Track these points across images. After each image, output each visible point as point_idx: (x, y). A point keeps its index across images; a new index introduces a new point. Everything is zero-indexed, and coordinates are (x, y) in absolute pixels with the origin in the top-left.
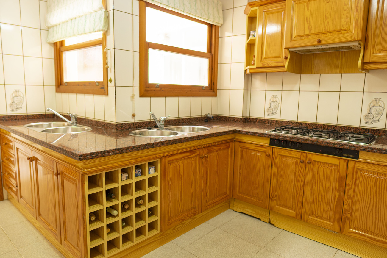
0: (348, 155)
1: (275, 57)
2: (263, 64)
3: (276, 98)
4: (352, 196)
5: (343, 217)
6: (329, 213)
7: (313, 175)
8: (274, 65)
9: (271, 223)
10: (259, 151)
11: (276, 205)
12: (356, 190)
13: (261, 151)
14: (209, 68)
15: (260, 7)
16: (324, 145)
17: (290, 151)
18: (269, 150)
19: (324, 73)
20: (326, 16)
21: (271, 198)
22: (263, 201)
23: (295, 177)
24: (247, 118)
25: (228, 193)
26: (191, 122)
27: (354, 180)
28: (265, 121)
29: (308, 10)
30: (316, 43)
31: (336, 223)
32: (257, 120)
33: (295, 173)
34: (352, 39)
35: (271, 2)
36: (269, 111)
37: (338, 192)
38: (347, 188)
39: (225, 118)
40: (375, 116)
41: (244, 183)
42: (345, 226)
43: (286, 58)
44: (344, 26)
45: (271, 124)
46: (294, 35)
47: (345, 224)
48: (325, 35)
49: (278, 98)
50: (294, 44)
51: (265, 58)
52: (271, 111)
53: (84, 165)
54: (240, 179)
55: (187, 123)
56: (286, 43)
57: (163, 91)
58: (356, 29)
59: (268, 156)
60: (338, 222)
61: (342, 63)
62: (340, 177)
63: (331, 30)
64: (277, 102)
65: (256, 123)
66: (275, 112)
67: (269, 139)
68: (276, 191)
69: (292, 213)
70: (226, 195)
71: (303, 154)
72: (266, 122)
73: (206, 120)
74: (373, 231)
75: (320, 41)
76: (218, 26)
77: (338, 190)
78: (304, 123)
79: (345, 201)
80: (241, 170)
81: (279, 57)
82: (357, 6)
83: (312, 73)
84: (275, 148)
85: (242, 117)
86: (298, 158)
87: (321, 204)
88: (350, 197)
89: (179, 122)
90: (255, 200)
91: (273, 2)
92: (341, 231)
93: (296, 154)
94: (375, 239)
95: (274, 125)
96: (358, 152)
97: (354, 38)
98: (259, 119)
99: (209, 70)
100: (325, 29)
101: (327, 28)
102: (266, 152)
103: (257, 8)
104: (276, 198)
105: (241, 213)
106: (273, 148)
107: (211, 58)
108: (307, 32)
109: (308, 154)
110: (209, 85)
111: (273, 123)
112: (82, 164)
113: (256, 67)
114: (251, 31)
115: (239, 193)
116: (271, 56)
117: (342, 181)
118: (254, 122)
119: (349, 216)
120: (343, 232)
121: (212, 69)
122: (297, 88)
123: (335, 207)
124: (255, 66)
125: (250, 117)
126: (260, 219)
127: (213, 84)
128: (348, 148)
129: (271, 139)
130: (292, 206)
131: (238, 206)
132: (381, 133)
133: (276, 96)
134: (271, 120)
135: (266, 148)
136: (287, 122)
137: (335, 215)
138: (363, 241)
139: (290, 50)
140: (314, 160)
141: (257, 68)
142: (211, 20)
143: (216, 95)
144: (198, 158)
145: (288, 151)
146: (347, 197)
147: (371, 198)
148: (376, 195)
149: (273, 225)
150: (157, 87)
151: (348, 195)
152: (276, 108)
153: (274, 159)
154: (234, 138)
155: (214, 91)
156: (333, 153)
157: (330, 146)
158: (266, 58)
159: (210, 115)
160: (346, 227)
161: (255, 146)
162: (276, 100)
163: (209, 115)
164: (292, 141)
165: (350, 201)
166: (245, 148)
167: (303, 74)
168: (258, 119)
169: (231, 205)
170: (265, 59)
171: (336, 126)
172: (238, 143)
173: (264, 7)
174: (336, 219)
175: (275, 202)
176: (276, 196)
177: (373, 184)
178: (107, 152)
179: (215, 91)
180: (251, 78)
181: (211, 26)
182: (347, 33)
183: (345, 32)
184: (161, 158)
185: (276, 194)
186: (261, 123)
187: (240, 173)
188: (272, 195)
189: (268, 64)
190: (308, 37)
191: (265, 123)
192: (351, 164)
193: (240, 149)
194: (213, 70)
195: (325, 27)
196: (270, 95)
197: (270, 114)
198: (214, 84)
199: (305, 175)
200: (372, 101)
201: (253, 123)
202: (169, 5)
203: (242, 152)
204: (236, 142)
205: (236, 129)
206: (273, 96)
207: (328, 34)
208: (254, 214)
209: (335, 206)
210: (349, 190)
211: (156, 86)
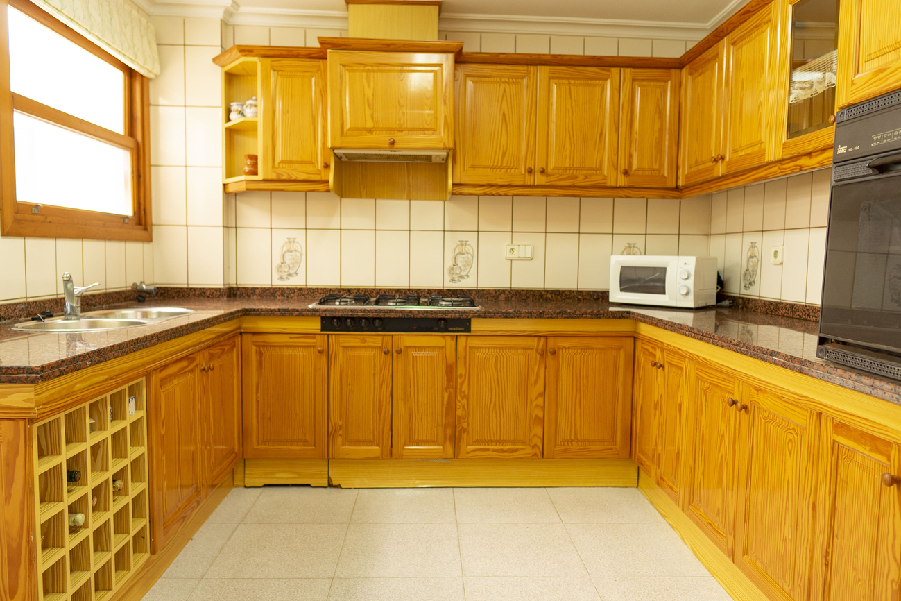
0: (457, 329)
1: (303, 163)
2: (278, 175)
3: (296, 244)
4: (466, 393)
5: (458, 429)
6: (435, 430)
7: (406, 372)
8: (301, 177)
9: (334, 484)
10: (298, 346)
11: (343, 445)
12: (471, 382)
13: (302, 346)
14: (133, 173)
15: (265, 59)
16: (422, 316)
17: (362, 337)
18: (321, 341)
19: (383, 198)
20: (399, 102)
21: (331, 434)
22: (314, 445)
23: (374, 383)
24: (233, 288)
25: (236, 450)
26: (110, 303)
27: (467, 366)
28: (276, 292)
29: (369, 85)
30: (387, 145)
31: (448, 443)
32: (257, 291)
33: (374, 374)
34: (441, 146)
35: (288, 55)
36: (280, 269)
37: (447, 392)
38: (459, 381)
39: (178, 291)
40: (463, 268)
41: (270, 419)
42: (461, 444)
43: (327, 166)
44: (428, 123)
45: (288, 297)
46: (347, 126)
47: (460, 442)
48: (400, 133)
49: (298, 243)
50: (348, 141)
51: (280, 162)
52: (287, 270)
53: (37, 397)
54: (258, 414)
55: (103, 305)
56: (333, 139)
57: (50, 222)
58: (446, 130)
59: (321, 352)
60: (451, 441)
61: (409, 182)
62: (447, 366)
63: (408, 127)
64: (296, 251)
65: (255, 297)
66: (294, 271)
67: (319, 319)
68: (341, 417)
69: (375, 450)
70: (233, 455)
71: (386, 338)
72: (278, 293)
73: (138, 297)
74: (498, 439)
75: (392, 143)
76: (149, 79)
77: (448, 388)
78: (355, 289)
79: (458, 403)
80: (259, 395)
81: (311, 163)
82: (445, 96)
83: (361, 197)
84: (333, 334)
85: (222, 287)
86: (379, 347)
87: (422, 419)
88: (465, 395)
89: (88, 304)
90: (297, 448)
91: (292, 55)
92: (456, 456)
93: (375, 339)
94: (502, 449)
95: (296, 297)
96: (469, 320)
97: (444, 144)
98: (261, 288)
99: (133, 177)
100: (400, 123)
101: (402, 122)
102: (314, 347)
103: (255, 59)
104: (341, 432)
105: (265, 486)
106: (328, 335)
107: (135, 151)
108: (370, 124)
109: (394, 337)
110: (135, 213)
111: (292, 295)
112: (31, 395)
113: (261, 179)
114: (234, 103)
115: (259, 445)
116: (294, 159)
117: (451, 371)
118: (250, 296)
119: (465, 425)
120: (458, 455)
121: (139, 176)
122: (335, 223)
123: (444, 418)
124: (260, 177)
125: (239, 286)
126: (309, 486)
127: (143, 212)
128: (458, 316)
129: (323, 319)
130: (374, 439)
131: (256, 475)
132: (473, 295)
133: (295, 239)
134: (288, 288)
135: (314, 338)
136: (321, 289)
137: (445, 431)
138: (488, 458)
139: (335, 151)
140: (406, 344)
141: (265, 181)
142: (139, 62)
143: (149, 239)
144: (197, 371)
145: (359, 337)
146: (460, 395)
147: (491, 389)
148: (498, 383)
149: (339, 486)
150: (36, 212)
151: (461, 392)
152: (296, 263)
153: (333, 355)
154: (239, 328)
155: (146, 229)
156: (435, 329)
157: (431, 317)
158: (282, 162)
159: (146, 285)
160: (463, 445)
161: (291, 338)
162: (295, 247)
163: (144, 286)
164: (366, 316)
165: (465, 401)
166: (266, 346)
167: (346, 197)
168: (258, 288)
169: (238, 477)
170: (281, 164)
171: (409, 290)
172: (250, 336)
173: (272, 61)
174: (448, 436)
175: (340, 440)
176: (341, 427)
177: (493, 366)
178: (81, 358)
179: (149, 227)
180: (234, 201)
181: (130, 74)
182: (433, 134)
183: (431, 132)
184: (148, 376)
185: (340, 423)
186: (266, 295)
187: (258, 401)
188: (332, 427)
189: (289, 175)
190: (372, 133)
191: (275, 296)
192: (462, 341)
193: (254, 348)
194: (142, 179)
195: (400, 120)
196: (280, 237)
197: (285, 277)
198: (145, 213)
199: (392, 376)
200: (456, 245)
201: (246, 297)
202: (63, 11)
203: (260, 354)
204: (244, 336)
205: (246, 307)
206: (287, 240)
207: (404, 132)
208: (295, 478)
209: (444, 415)
210: (462, 384)
211: (33, 209)
